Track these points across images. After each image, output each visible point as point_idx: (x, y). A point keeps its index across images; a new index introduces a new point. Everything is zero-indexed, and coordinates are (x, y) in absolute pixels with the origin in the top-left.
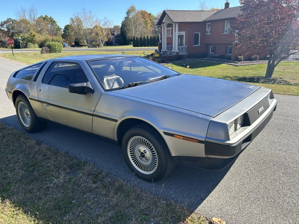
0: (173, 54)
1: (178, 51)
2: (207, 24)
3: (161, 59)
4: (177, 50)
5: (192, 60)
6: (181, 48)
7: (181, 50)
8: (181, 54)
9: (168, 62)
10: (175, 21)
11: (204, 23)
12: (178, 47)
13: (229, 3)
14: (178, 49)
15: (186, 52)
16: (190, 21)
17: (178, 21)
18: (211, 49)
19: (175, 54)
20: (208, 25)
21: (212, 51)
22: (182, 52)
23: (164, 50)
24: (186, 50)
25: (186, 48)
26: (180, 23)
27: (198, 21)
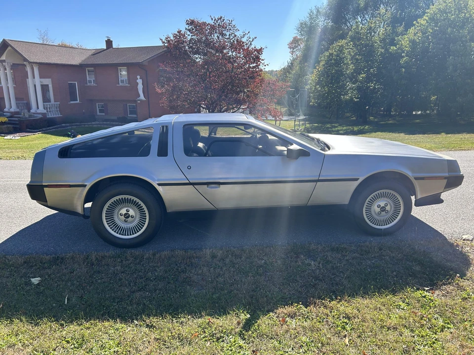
0: (36, 117)
1: (45, 111)
2: (87, 69)
3: (12, 126)
4: (41, 109)
5: (76, 125)
6: (49, 106)
7: (48, 110)
8: (50, 116)
9: (28, 130)
10: (32, 61)
11: (81, 67)
12: (44, 105)
13: (112, 41)
14: (44, 108)
15: (60, 114)
16: (59, 62)
17: (38, 61)
18: (99, 108)
19: (41, 116)
20: (88, 71)
21: (101, 111)
22: (52, 114)
23: (12, 110)
24: (58, 109)
25: (58, 106)
26: (40, 65)
27: (72, 63)
